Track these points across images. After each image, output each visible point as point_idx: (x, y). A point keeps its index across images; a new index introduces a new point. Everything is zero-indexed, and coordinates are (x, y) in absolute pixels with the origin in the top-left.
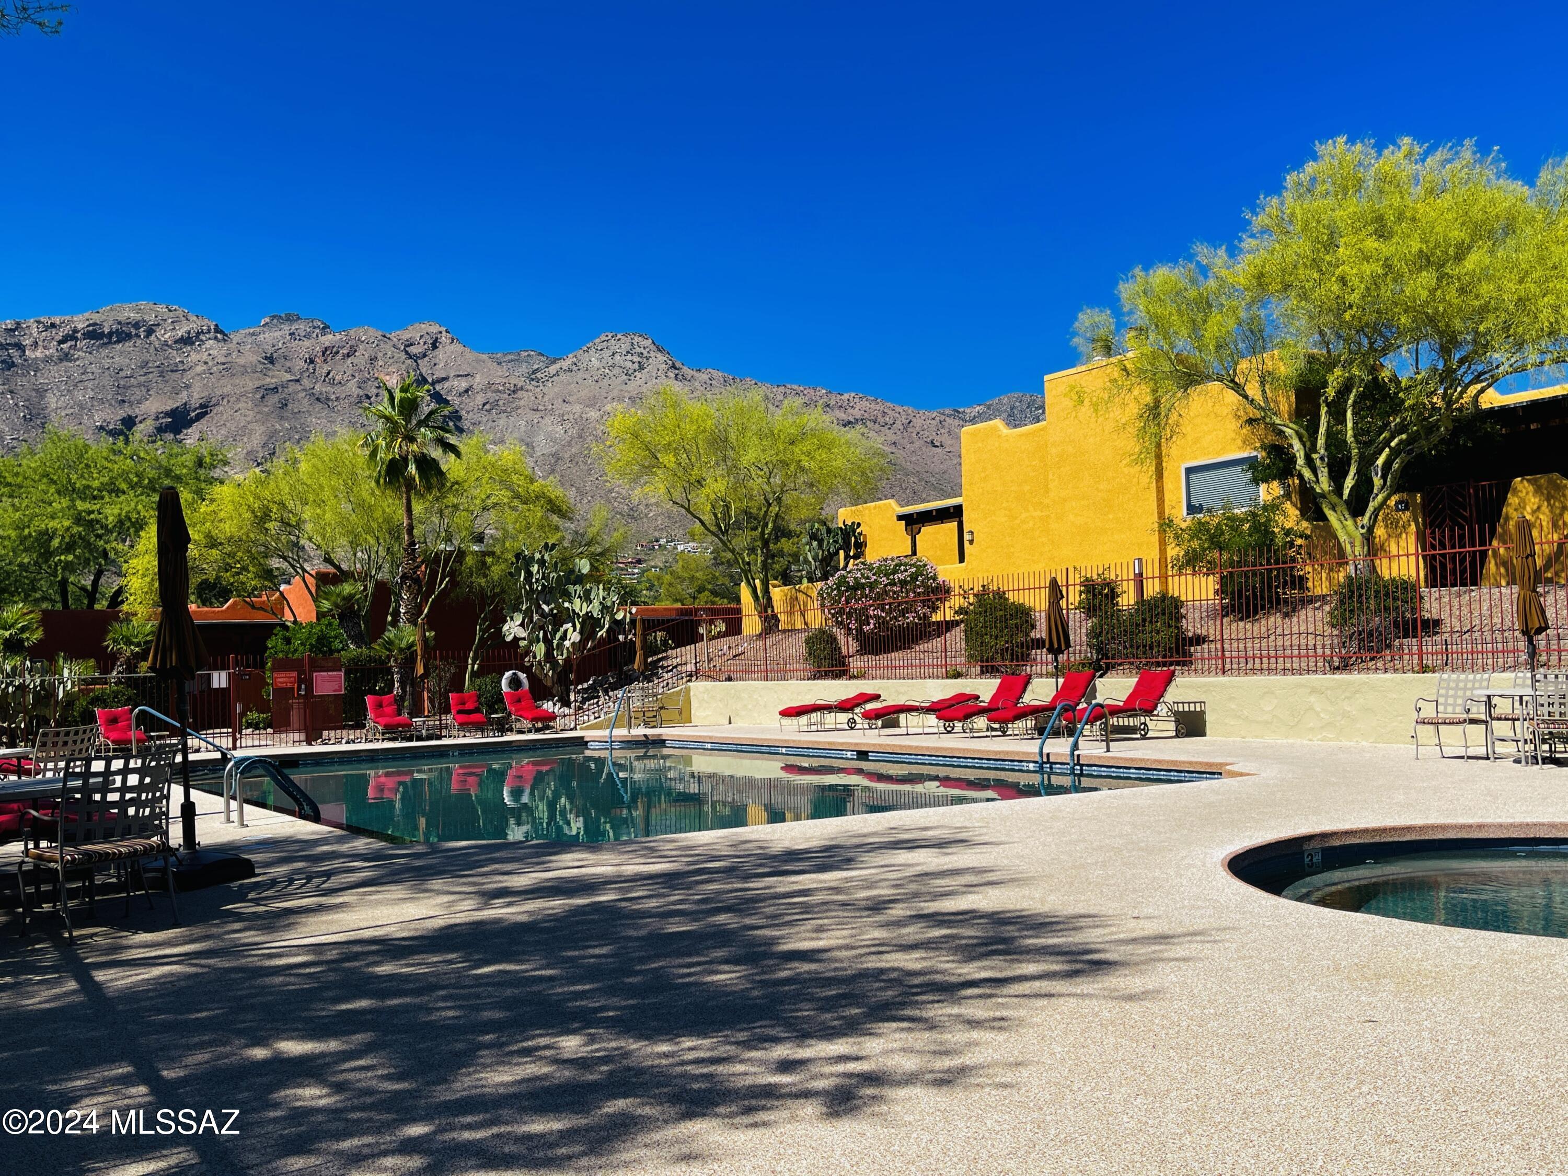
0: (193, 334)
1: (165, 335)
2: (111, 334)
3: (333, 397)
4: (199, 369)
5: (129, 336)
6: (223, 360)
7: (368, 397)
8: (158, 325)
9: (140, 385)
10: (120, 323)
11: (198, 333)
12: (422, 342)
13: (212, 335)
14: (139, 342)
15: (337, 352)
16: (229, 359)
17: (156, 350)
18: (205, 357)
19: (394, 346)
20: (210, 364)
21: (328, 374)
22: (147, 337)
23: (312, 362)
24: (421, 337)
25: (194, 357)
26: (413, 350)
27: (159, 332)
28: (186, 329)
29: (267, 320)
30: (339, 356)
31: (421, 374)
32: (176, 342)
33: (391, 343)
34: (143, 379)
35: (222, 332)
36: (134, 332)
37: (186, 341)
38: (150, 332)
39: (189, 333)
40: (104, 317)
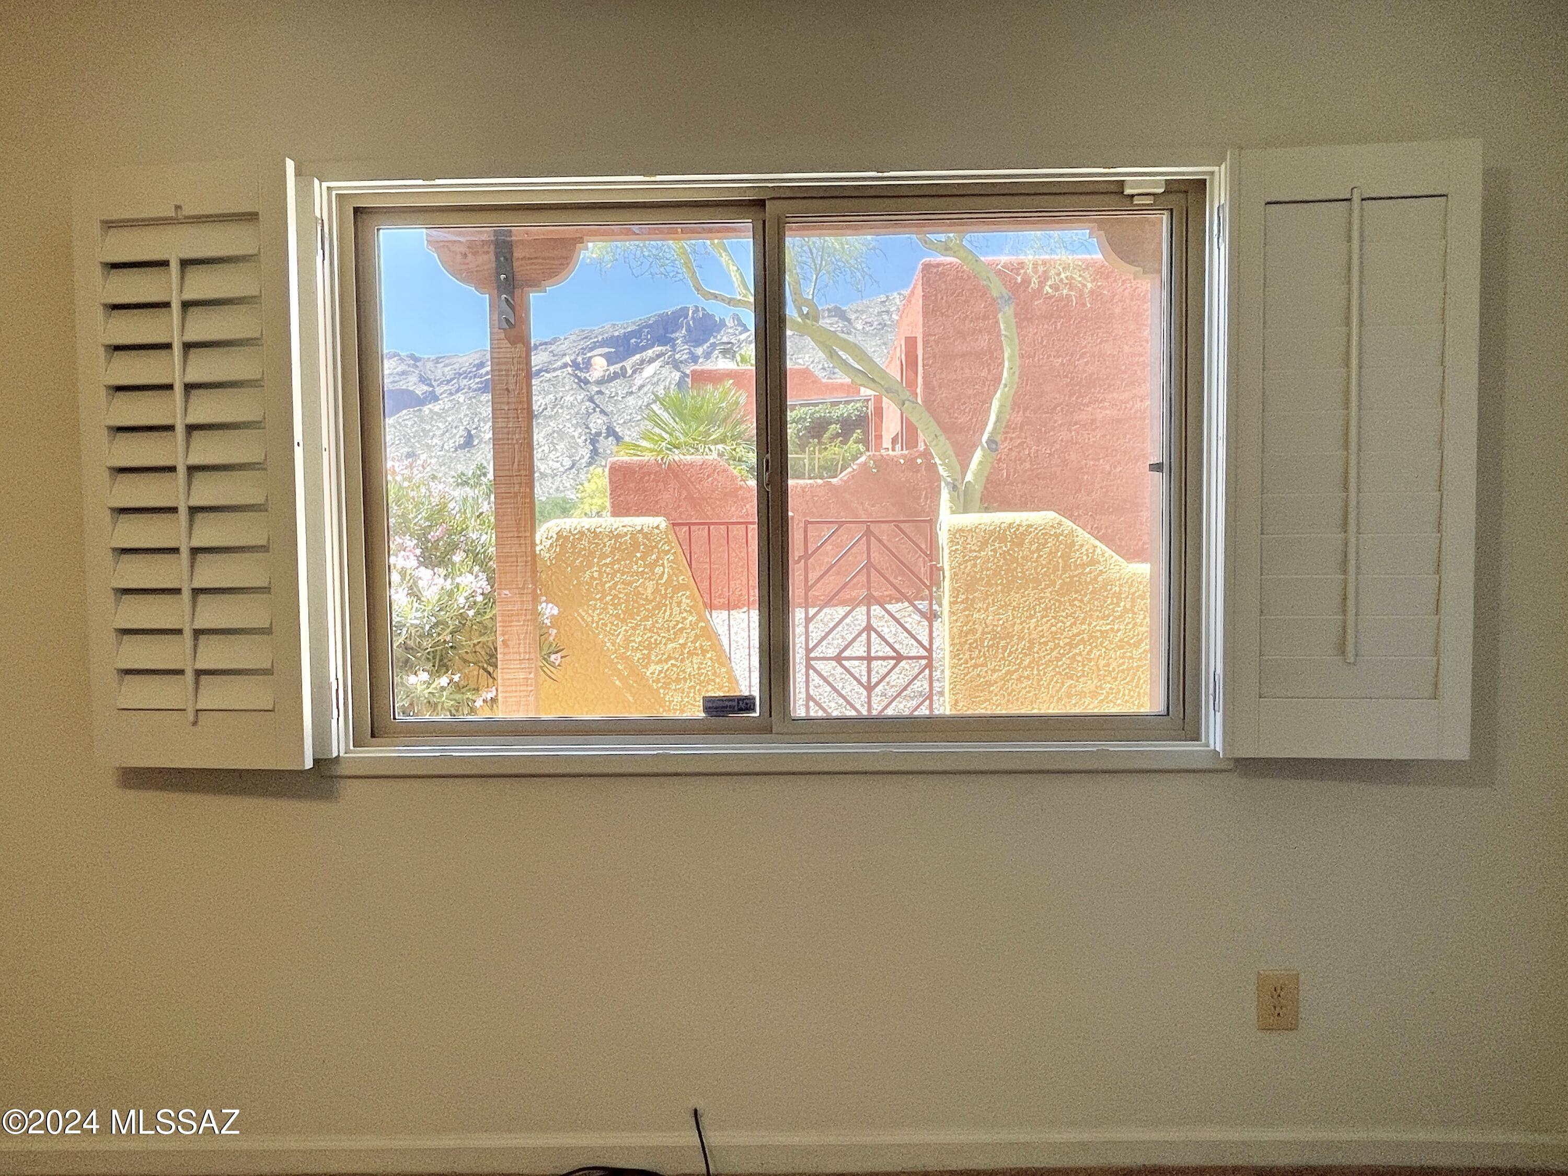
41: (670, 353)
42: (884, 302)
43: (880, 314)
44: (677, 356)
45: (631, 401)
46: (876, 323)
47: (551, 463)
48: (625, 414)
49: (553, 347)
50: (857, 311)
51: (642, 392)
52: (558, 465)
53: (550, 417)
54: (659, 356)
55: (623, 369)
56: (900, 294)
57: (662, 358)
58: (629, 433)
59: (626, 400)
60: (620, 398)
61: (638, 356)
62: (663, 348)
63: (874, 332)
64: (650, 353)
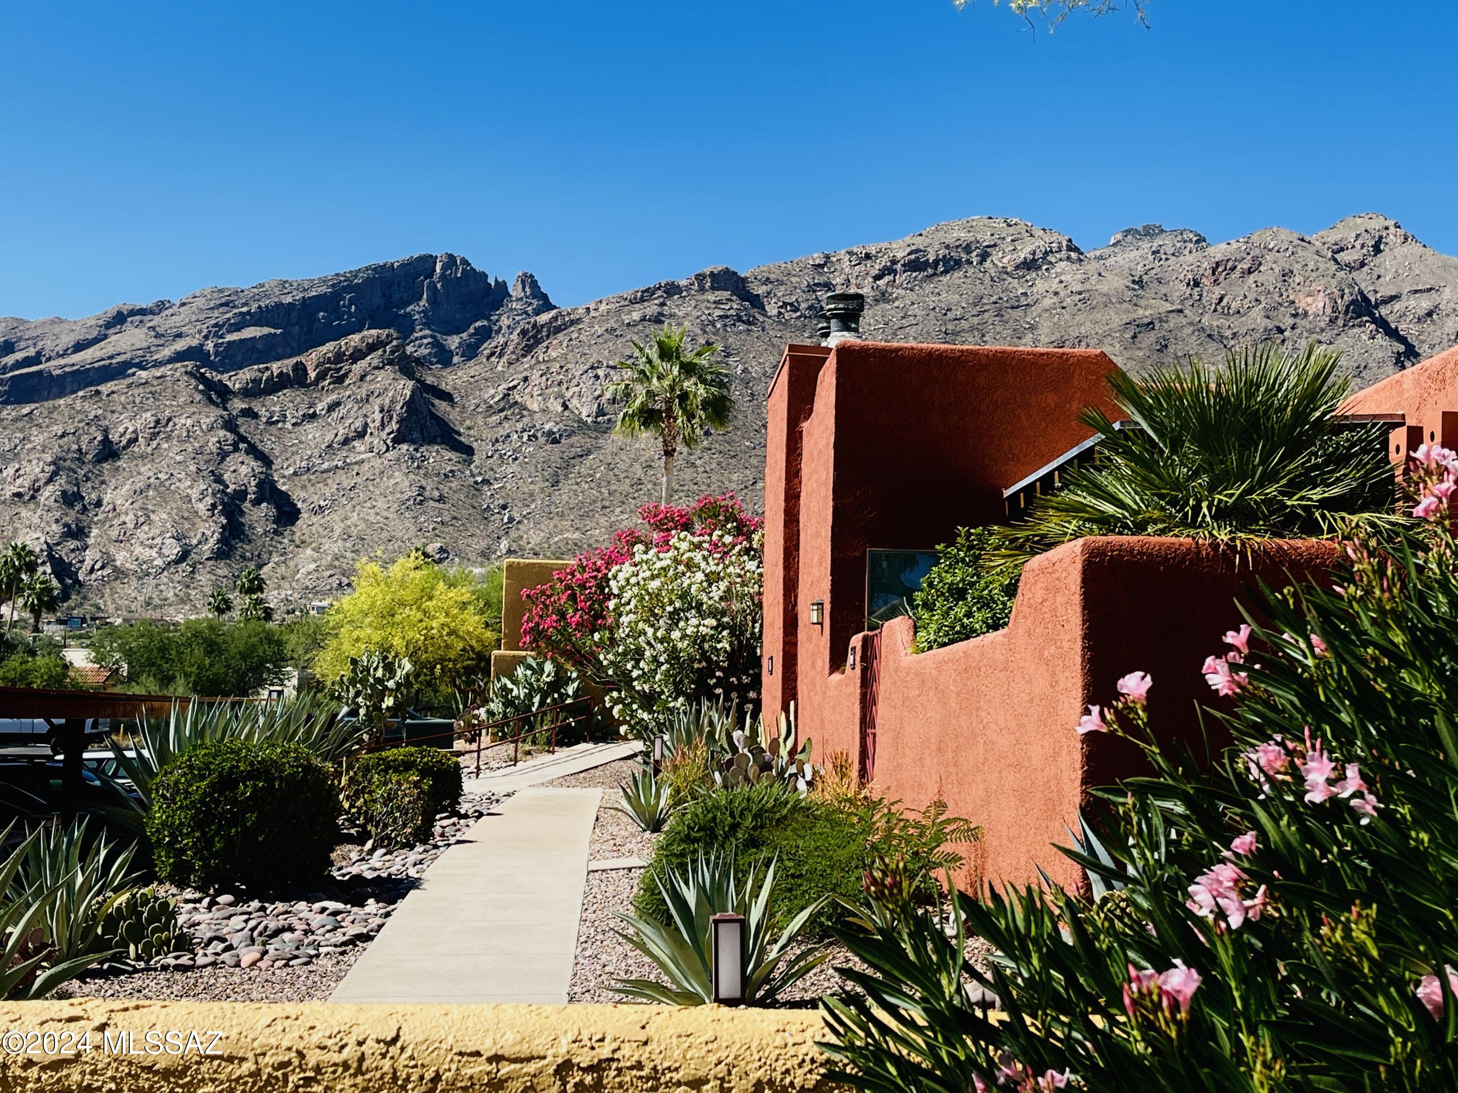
0: (1039, 255)
1: (1003, 259)
2: (936, 262)
3: (1228, 333)
4: (1047, 302)
5: (958, 263)
6: (1079, 287)
7: (1280, 331)
8: (995, 245)
9: (972, 329)
10: (947, 247)
11: (1046, 253)
12: (1358, 245)
13: (1063, 254)
14: (971, 271)
15: (1234, 268)
16: (1087, 286)
17: (992, 280)
18: (1054, 285)
19: (1317, 253)
20: (1062, 294)
21: (1221, 300)
22: (980, 263)
23: (1197, 284)
24: (1358, 236)
25: (1041, 286)
26: (1345, 257)
27: (996, 256)
28: (1030, 248)
29: (1119, 237)
30: (1238, 273)
31: (1361, 292)
32: (1017, 267)
33: (1312, 249)
34: (976, 320)
35: (1076, 249)
36: (964, 257)
37: (1030, 265)
38: (984, 256)
39: (1034, 253)
40: (928, 241)
41: (395, 343)
42: (821, 266)
43: (811, 288)
44: (409, 349)
45: (311, 431)
46: (803, 306)
47: (138, 550)
48: (297, 458)
49: (156, 320)
50: (768, 281)
51: (335, 415)
52: (154, 553)
53: (142, 457)
54: (372, 348)
55: (300, 368)
56: (851, 253)
57: (380, 352)
58: (303, 494)
59: (300, 429)
60: (288, 426)
61: (328, 348)
62: (383, 333)
63: (799, 323)
64: (355, 339)
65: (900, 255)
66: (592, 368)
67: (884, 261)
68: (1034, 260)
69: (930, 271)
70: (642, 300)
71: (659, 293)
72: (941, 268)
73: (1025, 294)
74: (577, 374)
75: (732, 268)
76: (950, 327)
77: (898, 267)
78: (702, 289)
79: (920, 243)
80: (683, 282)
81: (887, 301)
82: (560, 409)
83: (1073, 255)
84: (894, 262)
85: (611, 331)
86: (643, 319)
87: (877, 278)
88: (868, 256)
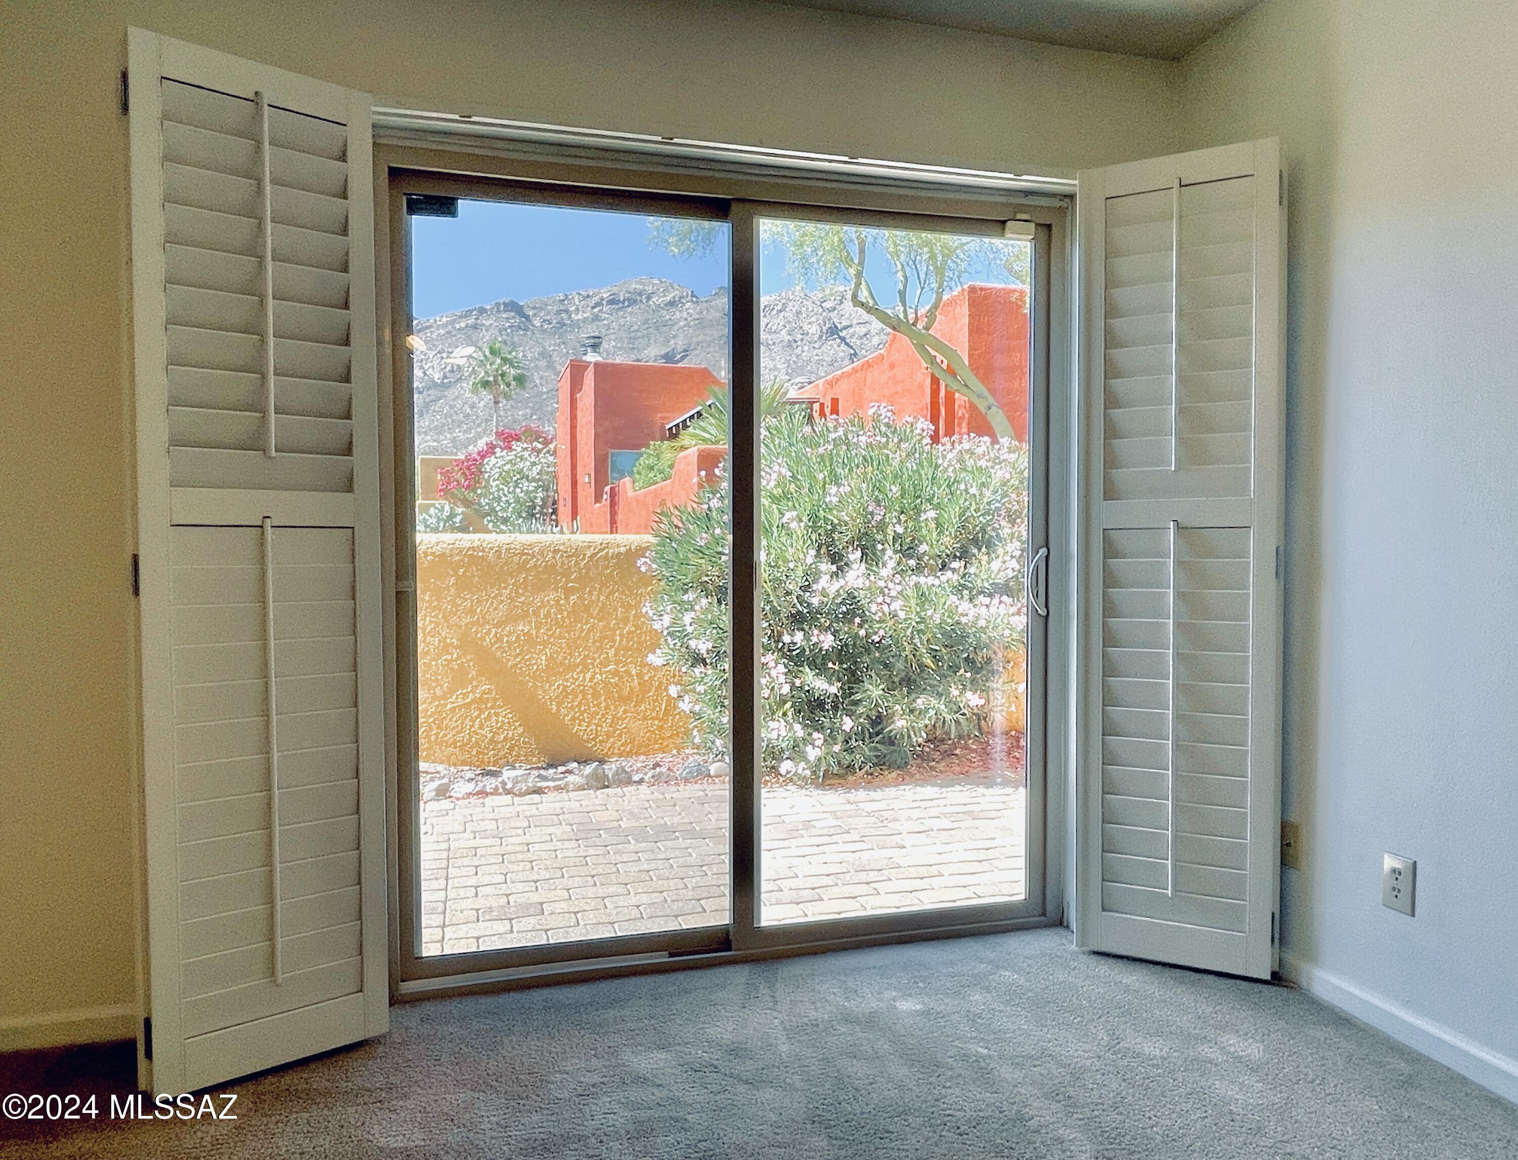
42: (563, 301)
43: (559, 312)
46: (554, 322)
50: (534, 308)
56: (579, 294)
63: (552, 331)
65: (605, 296)
66: (439, 352)
67: (596, 299)
68: (675, 302)
69: (621, 305)
70: (466, 316)
71: (475, 313)
72: (626, 303)
73: (670, 319)
74: (431, 356)
75: (515, 300)
76: (632, 335)
77: (604, 302)
78: (499, 311)
79: (615, 290)
80: (488, 307)
81: (599, 321)
82: (422, 375)
83: (694, 299)
84: (602, 299)
85: (449, 332)
86: (467, 326)
87: (593, 308)
88: (588, 296)
